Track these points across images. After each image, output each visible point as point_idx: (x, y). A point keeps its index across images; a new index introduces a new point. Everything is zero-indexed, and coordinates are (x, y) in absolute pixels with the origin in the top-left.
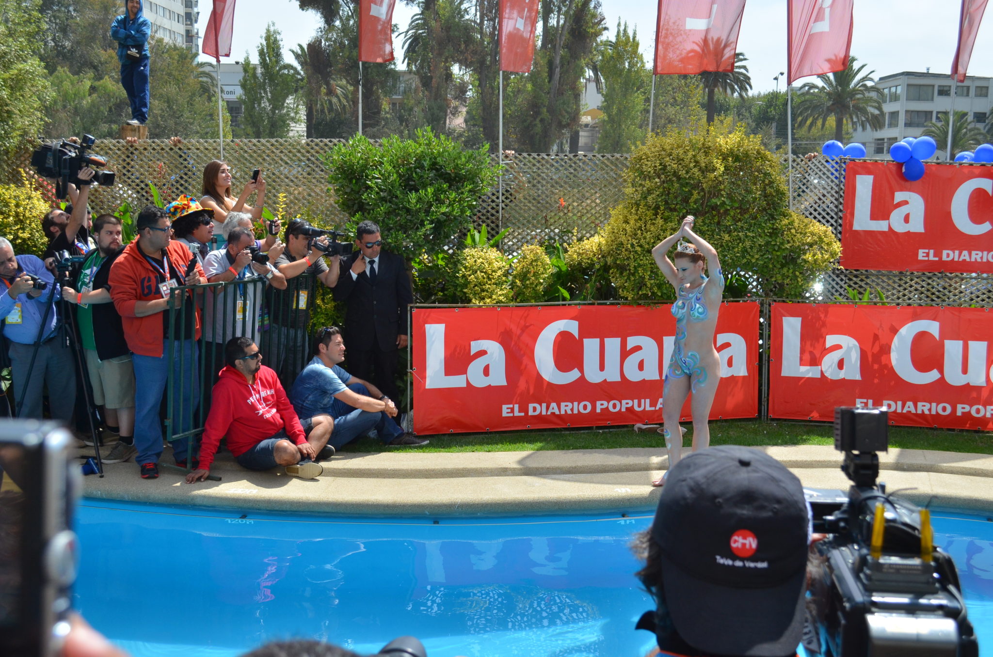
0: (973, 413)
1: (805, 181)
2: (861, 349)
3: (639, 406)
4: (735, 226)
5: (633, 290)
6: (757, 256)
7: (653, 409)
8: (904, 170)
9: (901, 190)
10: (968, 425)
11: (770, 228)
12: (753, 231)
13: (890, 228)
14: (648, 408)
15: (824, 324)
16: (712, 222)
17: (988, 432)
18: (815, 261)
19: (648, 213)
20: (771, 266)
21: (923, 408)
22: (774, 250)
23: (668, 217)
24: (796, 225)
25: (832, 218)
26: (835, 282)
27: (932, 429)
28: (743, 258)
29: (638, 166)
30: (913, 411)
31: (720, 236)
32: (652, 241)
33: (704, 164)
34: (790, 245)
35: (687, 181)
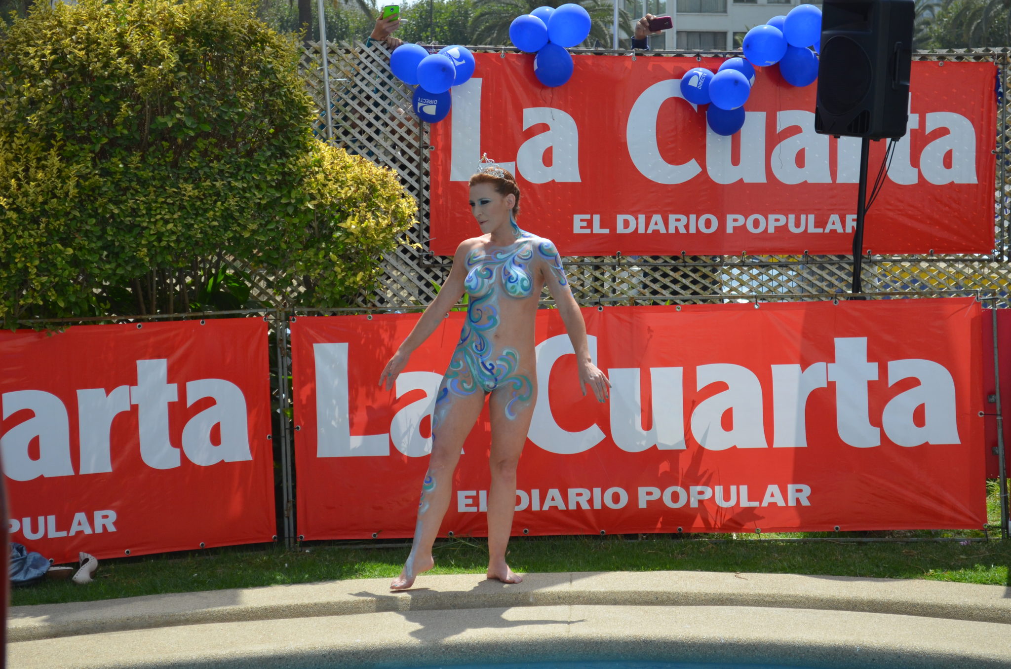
0: (668, 501)
1: (355, 91)
3: (35, 529)
4: (207, 170)
5: (6, 298)
6: (253, 226)
7: (63, 534)
8: (536, 67)
9: (535, 105)
10: (659, 525)
11: (277, 173)
12: (243, 178)
14: (53, 534)
16: (162, 162)
17: (696, 536)
18: (364, 231)
19: (32, 146)
20: (284, 246)
21: (579, 499)
22: (288, 215)
23: (74, 155)
24: (326, 164)
25: (411, 160)
26: (423, 282)
27: (596, 537)
28: (226, 230)
29: (11, 56)
30: (562, 507)
31: (178, 188)
32: (41, 199)
33: (138, 50)
34: (316, 202)
35: (107, 83)
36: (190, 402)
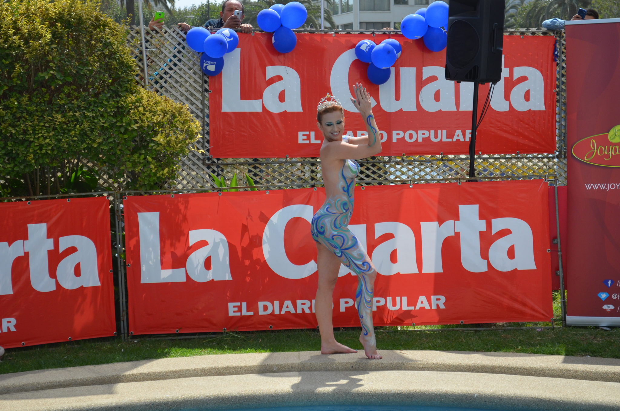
2: (229, 244)
4: (70, 105)
6: (99, 140)
8: (273, 41)
9: (274, 64)
10: (353, 322)
11: (114, 107)
12: (92, 110)
13: (264, 107)
15: (185, 218)
16: (42, 101)
18: (168, 143)
20: (119, 152)
21: (303, 306)
22: (121, 133)
24: (144, 101)
25: (197, 99)
27: (314, 330)
28: (82, 143)
30: (293, 311)
31: (52, 117)
33: (26, 31)
34: (138, 125)
35: (7, 52)
36: (61, 250)
